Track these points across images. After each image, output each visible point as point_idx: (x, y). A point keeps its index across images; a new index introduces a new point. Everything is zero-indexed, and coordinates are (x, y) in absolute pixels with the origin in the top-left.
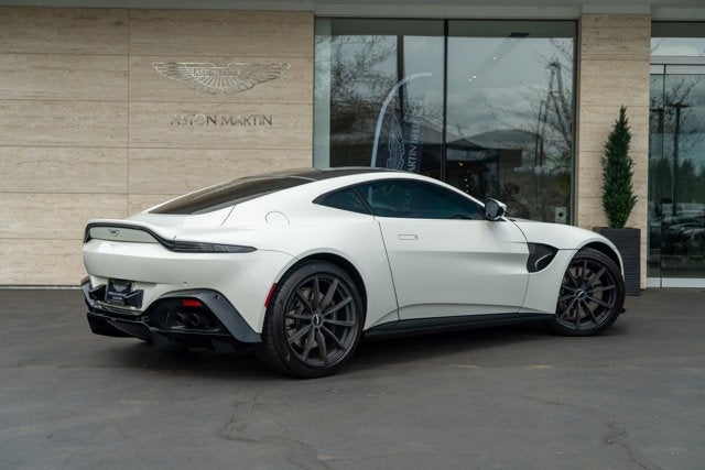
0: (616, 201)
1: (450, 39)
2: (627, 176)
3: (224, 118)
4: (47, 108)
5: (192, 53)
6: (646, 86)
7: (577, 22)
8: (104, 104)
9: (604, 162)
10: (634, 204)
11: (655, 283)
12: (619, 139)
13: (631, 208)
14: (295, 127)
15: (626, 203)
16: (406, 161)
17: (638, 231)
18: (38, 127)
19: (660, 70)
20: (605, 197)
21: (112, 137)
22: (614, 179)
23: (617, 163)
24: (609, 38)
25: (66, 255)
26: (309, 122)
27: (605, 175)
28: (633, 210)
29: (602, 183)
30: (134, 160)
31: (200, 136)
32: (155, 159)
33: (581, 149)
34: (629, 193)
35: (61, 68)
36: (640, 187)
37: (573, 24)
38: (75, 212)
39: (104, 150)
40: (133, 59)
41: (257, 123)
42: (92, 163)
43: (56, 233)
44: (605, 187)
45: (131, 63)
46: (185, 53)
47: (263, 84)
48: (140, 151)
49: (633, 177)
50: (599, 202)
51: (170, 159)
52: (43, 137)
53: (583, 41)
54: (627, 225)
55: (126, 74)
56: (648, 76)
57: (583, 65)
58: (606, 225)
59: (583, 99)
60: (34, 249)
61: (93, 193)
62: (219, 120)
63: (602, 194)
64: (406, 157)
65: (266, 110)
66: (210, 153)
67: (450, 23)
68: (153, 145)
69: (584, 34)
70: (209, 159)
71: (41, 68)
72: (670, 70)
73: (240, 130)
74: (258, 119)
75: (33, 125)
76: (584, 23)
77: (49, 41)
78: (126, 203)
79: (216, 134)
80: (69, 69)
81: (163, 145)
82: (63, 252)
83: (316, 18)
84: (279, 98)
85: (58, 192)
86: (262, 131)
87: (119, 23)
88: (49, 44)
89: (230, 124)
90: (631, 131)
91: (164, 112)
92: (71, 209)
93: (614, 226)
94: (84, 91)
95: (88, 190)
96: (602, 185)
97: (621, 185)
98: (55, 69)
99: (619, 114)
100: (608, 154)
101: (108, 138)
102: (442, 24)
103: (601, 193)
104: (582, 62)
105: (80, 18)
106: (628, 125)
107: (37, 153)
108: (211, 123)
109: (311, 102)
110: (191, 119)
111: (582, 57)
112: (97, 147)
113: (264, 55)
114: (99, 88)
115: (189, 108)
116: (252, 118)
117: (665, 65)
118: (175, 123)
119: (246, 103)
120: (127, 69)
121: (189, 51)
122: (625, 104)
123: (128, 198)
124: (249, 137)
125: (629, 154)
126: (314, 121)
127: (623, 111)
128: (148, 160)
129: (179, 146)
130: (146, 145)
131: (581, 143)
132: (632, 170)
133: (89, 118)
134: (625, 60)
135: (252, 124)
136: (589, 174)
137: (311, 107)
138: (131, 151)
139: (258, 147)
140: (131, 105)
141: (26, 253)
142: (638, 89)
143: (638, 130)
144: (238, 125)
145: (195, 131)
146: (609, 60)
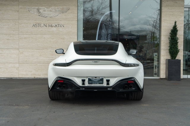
0: (173, 51)
2: (177, 43)
3: (49, 25)
6: (183, 15)
8: (11, 20)
9: (169, 38)
10: (179, 52)
11: (185, 76)
12: (174, 31)
13: (178, 53)
14: (71, 28)
15: (176, 51)
17: (180, 60)
19: (187, 9)
20: (169, 50)
21: (14, 31)
22: (173, 44)
23: (173, 39)
26: (76, 26)
27: (169, 43)
28: (179, 54)
29: (169, 45)
30: (21, 38)
31: (42, 31)
32: (27, 38)
33: (162, 35)
34: (177, 48)
36: (181, 46)
38: (2, 54)
39: (11, 35)
40: (20, 6)
41: (60, 27)
42: (7, 39)
44: (170, 47)
45: (20, 8)
47: (61, 14)
48: (23, 35)
49: (179, 43)
50: (168, 51)
51: (32, 38)
53: (163, 0)
54: (177, 58)
55: (18, 11)
56: (183, 11)
57: (163, 8)
58: (170, 58)
59: (163, 19)
61: (8, 49)
62: (47, 26)
63: (169, 49)
64: (107, 37)
65: (62, 23)
66: (45, 36)
68: (27, 34)
70: (44, 38)
73: (54, 29)
74: (60, 25)
78: (18, 52)
79: (46, 30)
81: (30, 34)
84: (66, 19)
86: (61, 29)
89: (51, 27)
90: (178, 29)
91: (30, 23)
93: (172, 59)
94: (4, 16)
95: (6, 47)
96: (169, 46)
97: (175, 46)
100: (171, 36)
104: (162, 7)
106: (177, 27)
108: (45, 27)
109: (77, 20)
110: (39, 25)
111: (163, 5)
112: (9, 34)
113: (61, 5)
114: (9, 16)
115: (38, 22)
116: (58, 25)
117: (189, 8)
118: (34, 26)
119: (56, 20)
120: (18, 10)
121: (38, 4)
122: (176, 20)
123: (19, 50)
124: (57, 31)
125: (178, 36)
126: (78, 26)
127: (175, 22)
128: (25, 38)
129: (35, 34)
130: (24, 34)
131: (162, 32)
132: (178, 41)
133: (6, 25)
134: (176, 6)
135: (58, 27)
136: (165, 42)
137: (77, 22)
138: (20, 35)
139: (60, 34)
140: (20, 21)
142: (180, 15)
143: (180, 28)
144: (53, 27)
145: (41, 29)
146: (171, 6)
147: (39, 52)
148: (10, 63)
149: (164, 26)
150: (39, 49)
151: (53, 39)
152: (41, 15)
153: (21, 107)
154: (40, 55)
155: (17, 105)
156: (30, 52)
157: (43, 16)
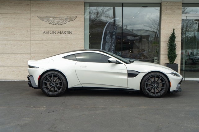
0: (171, 56)
1: (124, 8)
2: (175, 49)
3: (58, 32)
4: (7, 29)
5: (49, 13)
7: (161, 4)
8: (24, 28)
9: (168, 45)
10: (176, 57)
12: (172, 38)
13: (176, 58)
14: (79, 35)
15: (174, 56)
16: (111, 44)
17: (177, 65)
18: (4, 35)
19: (185, 18)
20: (168, 55)
22: (171, 50)
23: (172, 45)
24: (170, 9)
25: (13, 71)
26: (83, 33)
27: (168, 48)
30: (32, 44)
31: (51, 37)
32: (39, 44)
33: (161, 41)
34: (175, 54)
35: (11, 18)
36: (178, 52)
37: (159, 4)
38: (16, 59)
39: (23, 41)
40: (32, 15)
41: (68, 33)
42: (20, 45)
43: (10, 65)
44: (168, 52)
46: (47, 13)
47: (69, 22)
50: (167, 56)
51: (43, 44)
52: (7, 38)
53: (162, 9)
54: (175, 63)
55: (30, 19)
56: (181, 20)
57: (162, 16)
58: (168, 63)
59: (162, 26)
60: (4, 69)
61: (21, 54)
62: (57, 32)
63: (167, 54)
65: (70, 30)
66: (54, 42)
67: (124, 4)
68: (38, 40)
69: (163, 7)
70: (54, 44)
71: (6, 18)
74: (68, 32)
75: (3, 34)
76: (162, 4)
77: (8, 10)
79: (56, 36)
80: (14, 18)
81: (40, 40)
82: (13, 70)
83: (85, 3)
84: (74, 26)
85: (11, 53)
86: (69, 36)
87: (28, 5)
88: (8, 11)
90: (176, 36)
91: (41, 30)
92: (14, 58)
93: (171, 63)
94: (18, 24)
95: (19, 52)
97: (173, 51)
98: (9, 18)
99: (173, 31)
100: (169, 42)
101: (25, 38)
102: (121, 4)
105: (17, 3)
106: (175, 34)
107: (5, 42)
108: (54, 33)
109: (83, 27)
110: (49, 32)
111: (162, 14)
113: (70, 14)
114: (22, 23)
115: (48, 29)
116: (66, 32)
117: (186, 16)
118: (44, 33)
119: (65, 28)
122: (175, 28)
123: (31, 55)
124: (65, 37)
125: (175, 42)
126: (84, 33)
127: (174, 30)
128: (36, 44)
129: (46, 40)
130: (36, 40)
131: (161, 39)
132: (176, 47)
133: (19, 32)
134: (174, 15)
136: (164, 48)
137: (83, 29)
138: (31, 41)
139: (68, 40)
140: (32, 28)
141: (2, 71)
142: (178, 23)
143: (178, 35)
144: (62, 34)
145: (50, 35)
146: (170, 15)
148: (23, 67)
149: (163, 33)
150: (49, 54)
151: (62, 44)
152: (51, 23)
153: (39, 109)
155: (35, 107)
156: (40, 56)
157: (53, 23)
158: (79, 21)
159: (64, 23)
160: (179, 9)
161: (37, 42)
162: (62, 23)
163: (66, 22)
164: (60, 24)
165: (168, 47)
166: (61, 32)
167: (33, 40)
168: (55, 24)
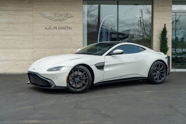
0: (164, 49)
1: (119, 6)
2: (166, 42)
3: (59, 27)
4: (11, 25)
6: (171, 18)
8: (26, 24)
9: (160, 39)
12: (164, 32)
14: (78, 30)
15: (166, 49)
16: (107, 39)
17: (169, 57)
18: (8, 30)
19: (174, 14)
22: (163, 43)
23: (164, 39)
24: (161, 6)
25: (16, 65)
26: (82, 28)
28: (168, 51)
30: (35, 39)
31: (52, 32)
32: (41, 39)
33: (154, 35)
34: (167, 47)
35: (14, 15)
36: (170, 45)
37: (151, 2)
38: (19, 53)
39: (27, 36)
41: (68, 29)
42: (23, 40)
43: (14, 59)
44: (160, 45)
45: (34, 13)
46: (48, 10)
48: (36, 37)
49: (168, 42)
50: (159, 49)
51: (45, 39)
52: (10, 33)
53: (154, 6)
55: (32, 16)
56: (171, 15)
59: (155, 22)
60: (8, 63)
61: (24, 48)
62: (58, 28)
65: (70, 25)
66: (55, 37)
67: (119, 1)
68: (40, 35)
69: (155, 4)
70: (55, 39)
71: (9, 14)
72: (177, 14)
76: (154, 2)
77: (11, 7)
78: (33, 51)
79: (57, 32)
80: (17, 15)
81: (43, 35)
84: (74, 22)
85: (14, 48)
86: (69, 31)
87: (30, 2)
88: (11, 8)
90: (167, 30)
91: (43, 26)
92: (18, 52)
94: (21, 20)
95: (22, 47)
97: (165, 45)
98: (13, 15)
100: (161, 36)
101: (28, 33)
102: (117, 2)
103: (159, 47)
104: (154, 12)
107: (8, 37)
108: (55, 29)
109: (82, 23)
110: (50, 28)
111: (154, 11)
112: (25, 36)
114: (25, 20)
115: (50, 25)
116: (67, 27)
118: (46, 29)
119: (65, 24)
120: (32, 14)
121: (49, 9)
122: (165, 23)
123: (33, 49)
124: (65, 33)
125: (167, 36)
127: (165, 25)
128: (39, 39)
129: (47, 35)
130: (38, 35)
131: (154, 33)
132: (167, 41)
133: (22, 28)
134: (165, 11)
135: (67, 29)
136: (156, 42)
137: (82, 25)
138: (34, 36)
139: (68, 35)
140: (34, 24)
141: (6, 64)
142: (169, 19)
143: (169, 30)
144: (63, 29)
145: (52, 31)
146: (161, 11)
147: (51, 51)
148: (26, 60)
149: (155, 28)
150: (50, 48)
151: (62, 39)
152: (52, 19)
154: (52, 53)
156: (42, 51)
157: (54, 20)
158: (78, 17)
159: (64, 19)
160: (169, 5)
161: (39, 37)
162: (62, 20)
163: (66, 19)
164: (61, 20)
165: (160, 41)
166: (62, 28)
167: (36, 35)
168: (56, 20)
